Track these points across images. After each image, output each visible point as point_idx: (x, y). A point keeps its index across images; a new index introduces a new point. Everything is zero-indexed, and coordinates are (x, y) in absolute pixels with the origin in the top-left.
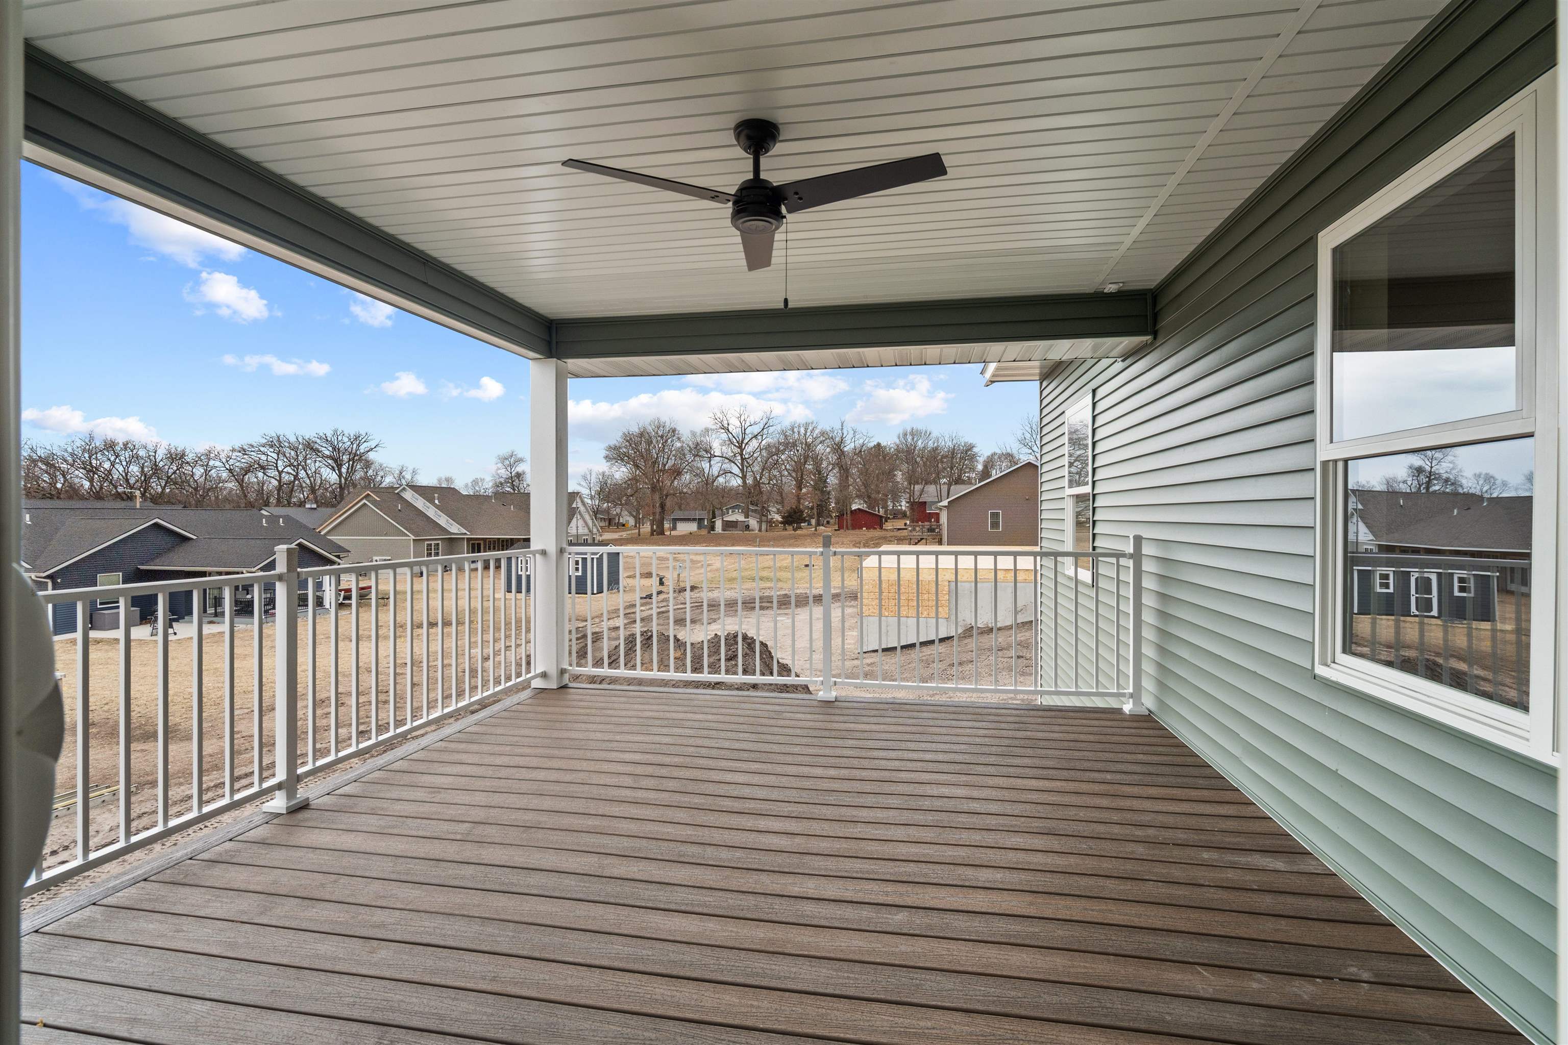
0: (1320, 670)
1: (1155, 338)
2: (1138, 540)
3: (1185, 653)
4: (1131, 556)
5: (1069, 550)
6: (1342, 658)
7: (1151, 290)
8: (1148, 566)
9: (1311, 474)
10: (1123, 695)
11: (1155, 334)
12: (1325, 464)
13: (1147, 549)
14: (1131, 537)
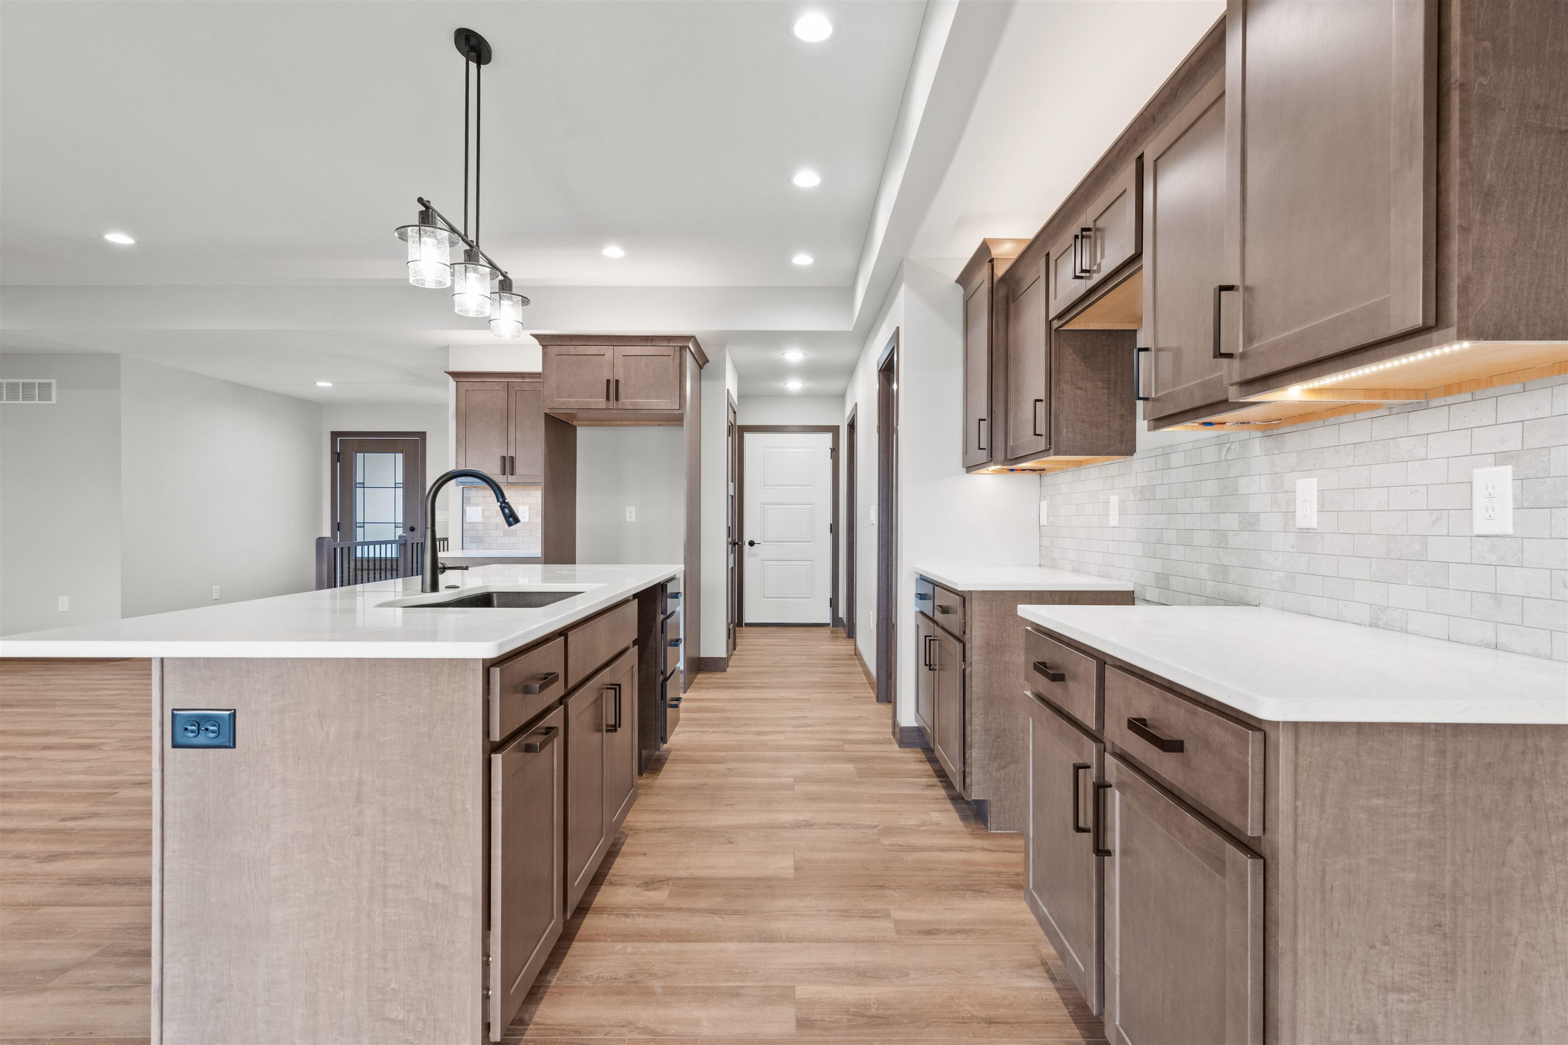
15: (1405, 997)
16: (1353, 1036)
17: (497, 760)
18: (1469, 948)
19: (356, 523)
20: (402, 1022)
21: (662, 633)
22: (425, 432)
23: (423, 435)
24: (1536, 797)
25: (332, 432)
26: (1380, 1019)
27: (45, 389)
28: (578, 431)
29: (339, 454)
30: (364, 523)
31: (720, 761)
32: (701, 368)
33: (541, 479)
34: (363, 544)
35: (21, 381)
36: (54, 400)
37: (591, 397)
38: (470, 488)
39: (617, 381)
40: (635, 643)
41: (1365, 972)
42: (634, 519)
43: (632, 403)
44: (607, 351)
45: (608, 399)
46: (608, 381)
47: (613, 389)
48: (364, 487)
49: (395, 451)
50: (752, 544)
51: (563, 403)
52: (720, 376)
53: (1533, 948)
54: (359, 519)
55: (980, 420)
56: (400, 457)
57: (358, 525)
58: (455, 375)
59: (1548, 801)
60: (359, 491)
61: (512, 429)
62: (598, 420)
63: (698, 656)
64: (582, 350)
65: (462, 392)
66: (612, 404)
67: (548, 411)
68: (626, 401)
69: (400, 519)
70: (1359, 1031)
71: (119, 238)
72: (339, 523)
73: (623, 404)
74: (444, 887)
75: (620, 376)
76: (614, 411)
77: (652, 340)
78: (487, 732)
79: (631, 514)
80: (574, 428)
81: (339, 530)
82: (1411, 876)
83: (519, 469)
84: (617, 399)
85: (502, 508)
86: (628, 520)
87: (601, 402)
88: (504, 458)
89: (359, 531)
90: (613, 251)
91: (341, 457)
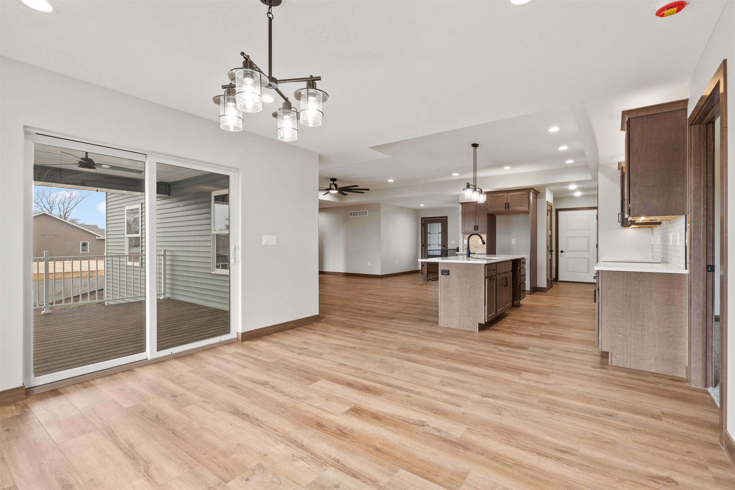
0: (212, 272)
1: (169, 196)
2: (165, 251)
3: (180, 278)
4: (163, 255)
5: (127, 255)
6: (216, 269)
7: (168, 183)
8: (167, 258)
9: (210, 236)
10: (161, 294)
11: (169, 195)
12: (213, 234)
13: (167, 253)
14: (163, 250)
15: (621, 310)
16: (612, 315)
17: (486, 279)
18: (632, 304)
20: (472, 316)
21: (520, 272)
24: (644, 283)
26: (617, 313)
27: (366, 212)
28: (496, 217)
31: (538, 308)
32: (537, 195)
33: (486, 232)
34: (430, 250)
35: (361, 211)
36: (367, 215)
37: (500, 208)
38: (465, 235)
39: (508, 203)
40: (511, 271)
41: (614, 306)
42: (514, 243)
43: (513, 209)
44: (505, 194)
45: (506, 208)
46: (506, 203)
47: (507, 205)
50: (562, 252)
51: (492, 210)
52: (544, 196)
53: (644, 305)
54: (429, 243)
55: (619, 214)
56: (440, 224)
58: (461, 203)
59: (647, 284)
61: (477, 218)
62: (502, 214)
63: (535, 286)
64: (498, 195)
65: (463, 208)
66: (507, 210)
67: (488, 213)
68: (511, 209)
70: (613, 314)
71: (391, 181)
73: (510, 209)
74: (479, 297)
75: (509, 201)
76: (508, 212)
77: (519, 190)
78: (485, 276)
79: (513, 241)
80: (496, 216)
82: (622, 293)
83: (479, 229)
84: (508, 208)
85: (482, 241)
86: (512, 243)
87: (504, 209)
88: (475, 226)
89: (429, 247)
90: (507, 168)
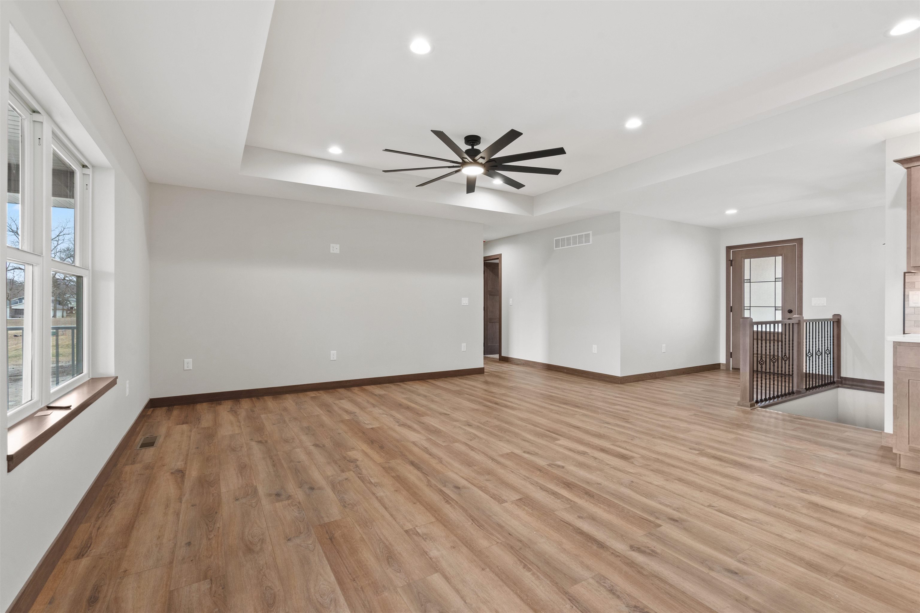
19: (744, 307)
22: (802, 238)
23: (800, 241)
25: (726, 247)
29: (732, 261)
30: (750, 307)
48: (750, 282)
49: (775, 255)
57: (746, 308)
60: (747, 285)
69: (779, 304)
72: (731, 307)
81: (731, 311)
91: (733, 262)
